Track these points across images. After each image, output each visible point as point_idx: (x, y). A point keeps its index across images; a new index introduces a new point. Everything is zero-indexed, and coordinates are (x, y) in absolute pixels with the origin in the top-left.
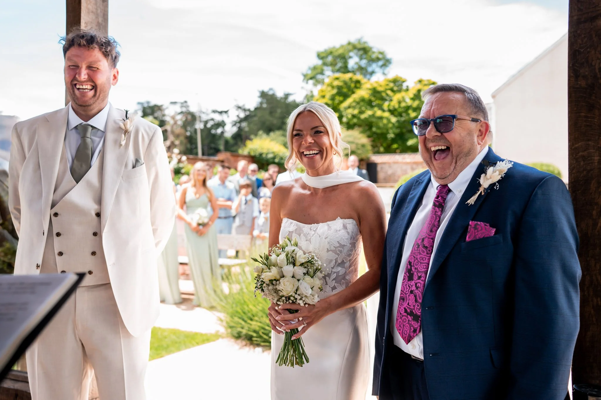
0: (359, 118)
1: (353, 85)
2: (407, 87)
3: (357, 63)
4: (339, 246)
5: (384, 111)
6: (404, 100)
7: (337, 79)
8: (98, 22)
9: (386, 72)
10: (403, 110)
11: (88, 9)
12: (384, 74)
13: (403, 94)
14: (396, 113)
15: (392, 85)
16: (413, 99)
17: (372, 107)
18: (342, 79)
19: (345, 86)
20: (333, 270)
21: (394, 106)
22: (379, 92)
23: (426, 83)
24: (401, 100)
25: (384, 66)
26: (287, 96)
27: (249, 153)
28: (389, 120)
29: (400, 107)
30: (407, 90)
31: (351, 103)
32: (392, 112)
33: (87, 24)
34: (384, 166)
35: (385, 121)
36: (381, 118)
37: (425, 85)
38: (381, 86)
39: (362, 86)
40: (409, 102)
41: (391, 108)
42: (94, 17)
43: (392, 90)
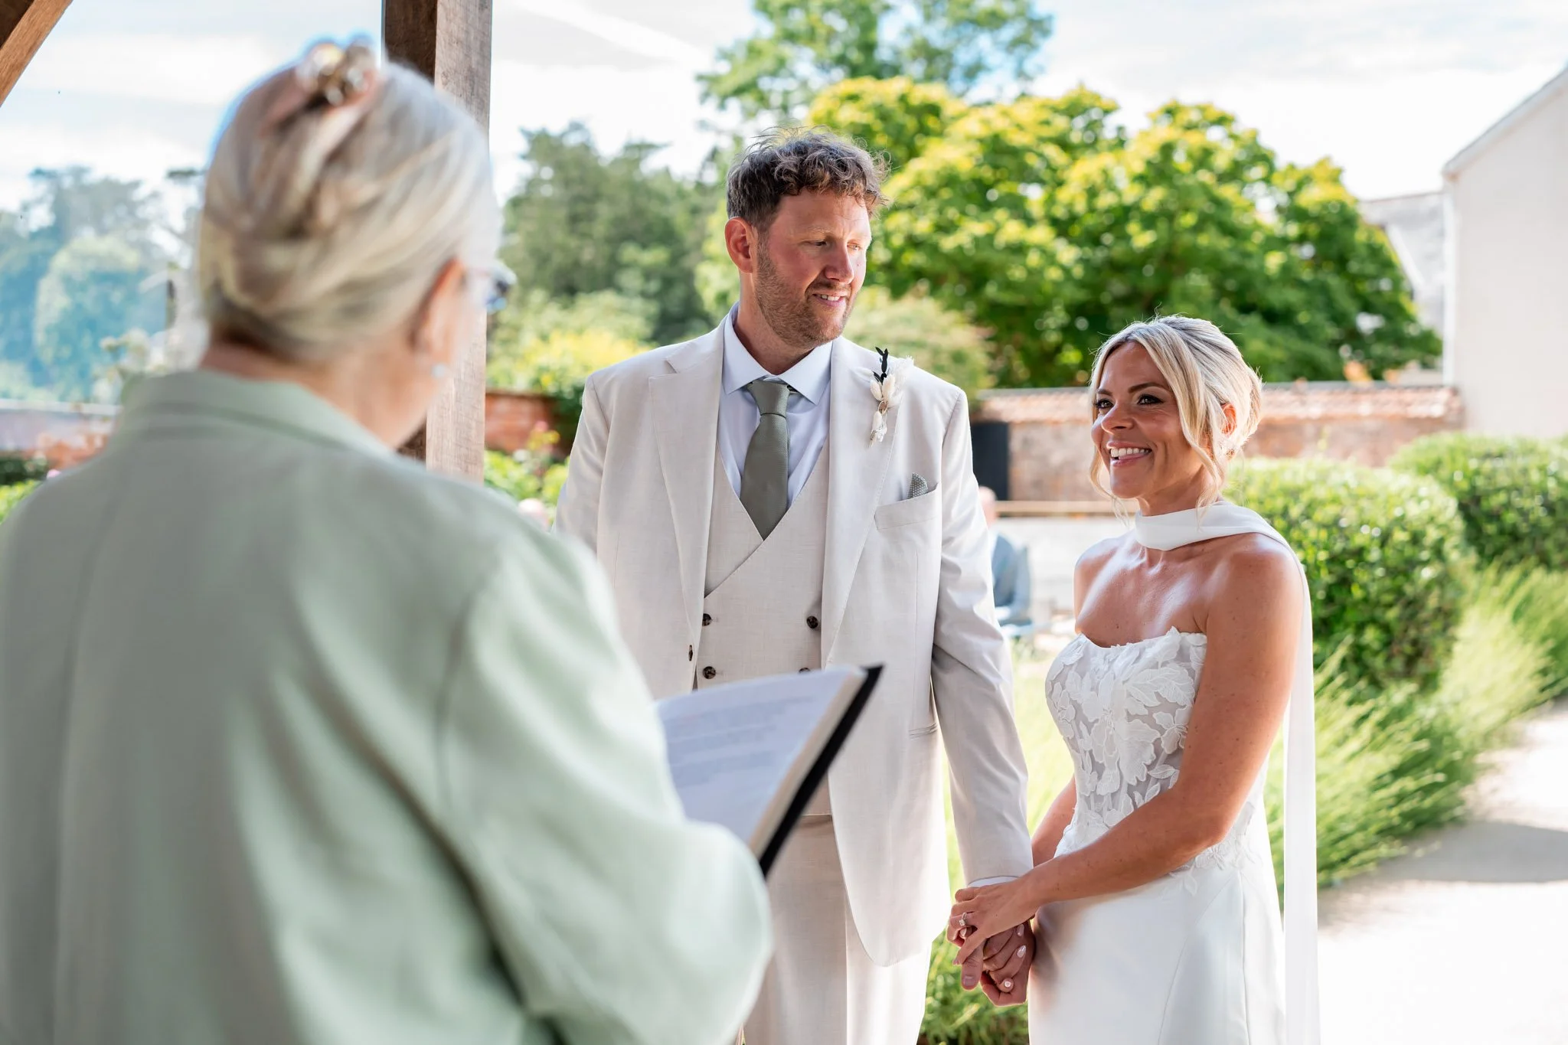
0: (934, 250)
1: (911, 123)
2: (1120, 129)
3: (909, 30)
4: (1160, 705)
5: (1029, 221)
6: (1111, 187)
7: (853, 98)
8: (470, 69)
9: (1029, 66)
10: (1106, 221)
11: (451, 35)
12: (1021, 74)
13: (1106, 159)
14: (1076, 230)
15: (1060, 123)
16: (1145, 180)
17: (987, 206)
18: (869, 100)
19: (878, 126)
20: (1150, 773)
21: (1070, 206)
22: (1015, 152)
23: (1194, 116)
24: (1098, 180)
25: (1022, 43)
26: (639, 150)
27: (537, 382)
28: (1050, 258)
29: (1092, 210)
30: (1121, 143)
31: (905, 192)
32: (1062, 227)
33: (447, 77)
34: (1034, 434)
35: (1034, 259)
36: (1019, 250)
37: (1190, 127)
38: (1020, 127)
39: (947, 130)
40: (1130, 193)
41: (1060, 212)
42: (461, 56)
43: (1063, 144)
